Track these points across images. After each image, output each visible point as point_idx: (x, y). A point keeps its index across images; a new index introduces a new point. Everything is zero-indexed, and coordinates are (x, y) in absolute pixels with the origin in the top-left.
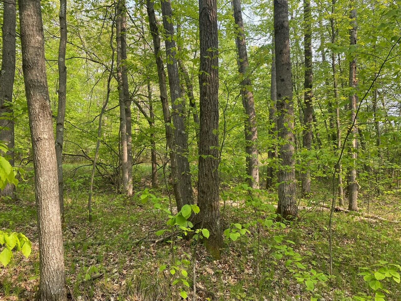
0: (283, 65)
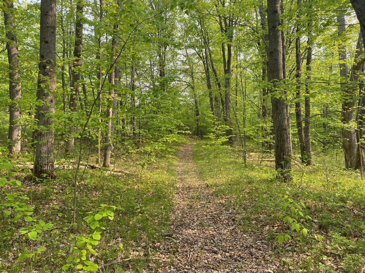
0: (48, 27)
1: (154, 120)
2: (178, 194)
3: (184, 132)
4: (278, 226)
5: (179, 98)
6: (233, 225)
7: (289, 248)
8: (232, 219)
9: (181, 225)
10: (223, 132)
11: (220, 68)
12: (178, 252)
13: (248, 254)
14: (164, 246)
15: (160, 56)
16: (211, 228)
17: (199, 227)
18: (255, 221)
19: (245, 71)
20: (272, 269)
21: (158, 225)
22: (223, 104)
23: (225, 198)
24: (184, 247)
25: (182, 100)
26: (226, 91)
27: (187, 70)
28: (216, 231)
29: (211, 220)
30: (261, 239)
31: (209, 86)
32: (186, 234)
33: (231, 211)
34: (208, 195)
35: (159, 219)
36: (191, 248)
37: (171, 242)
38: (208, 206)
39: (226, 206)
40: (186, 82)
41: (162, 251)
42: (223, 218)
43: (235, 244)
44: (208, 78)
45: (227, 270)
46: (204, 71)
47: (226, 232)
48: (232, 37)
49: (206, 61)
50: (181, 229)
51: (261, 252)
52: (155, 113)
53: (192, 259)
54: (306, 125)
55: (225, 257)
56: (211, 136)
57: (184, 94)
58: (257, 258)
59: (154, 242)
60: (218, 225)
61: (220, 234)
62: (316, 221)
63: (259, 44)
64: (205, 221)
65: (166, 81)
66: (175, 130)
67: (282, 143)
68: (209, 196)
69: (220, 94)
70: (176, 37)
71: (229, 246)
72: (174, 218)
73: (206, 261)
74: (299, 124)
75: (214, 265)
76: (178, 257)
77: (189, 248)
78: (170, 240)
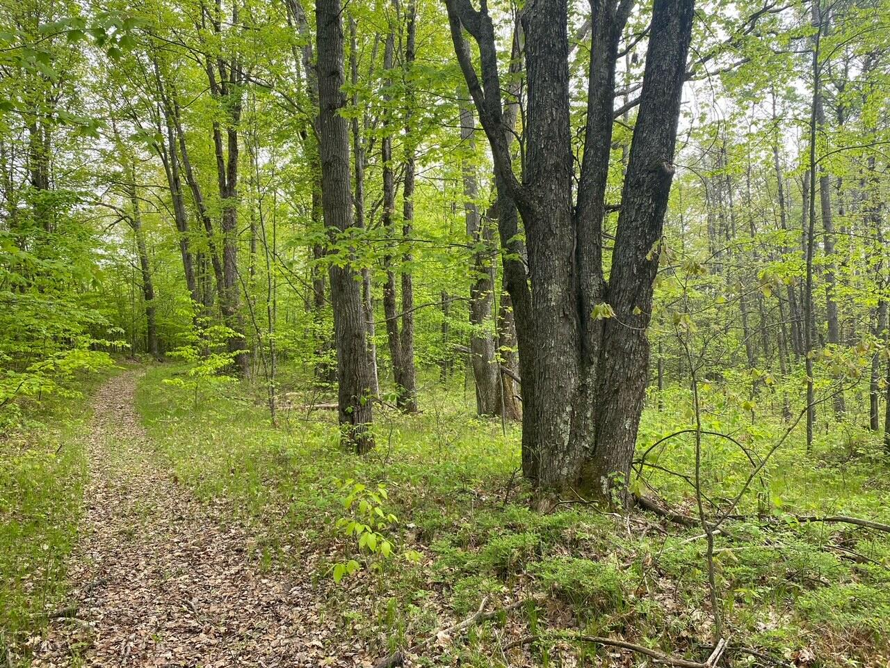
1: (15, 308)
2: (93, 509)
3: (108, 344)
4: (338, 549)
5: (93, 250)
6: (237, 563)
7: (357, 590)
8: (237, 551)
9: (103, 584)
10: (220, 342)
11: (209, 180)
12: (93, 648)
13: (271, 620)
14: (52, 642)
15: (33, 130)
16: (182, 578)
17: (150, 580)
18: (289, 547)
19: (273, 194)
20: (321, 637)
21: (32, 594)
22: (218, 272)
23: (221, 505)
24: (110, 633)
25: (102, 257)
26: (225, 240)
27: (117, 175)
28: (195, 583)
29: (182, 559)
30: (301, 583)
31: (181, 224)
32: (118, 602)
33: (233, 531)
34: (177, 501)
35: (35, 579)
36: (131, 633)
37: (74, 629)
38: (175, 529)
39: (223, 523)
40: (114, 208)
41: (47, 654)
42: (215, 551)
43: (241, 605)
44: (178, 202)
45: (221, 663)
46: (167, 184)
47: (220, 581)
48: (239, 108)
49: (173, 159)
50: (103, 593)
51: (299, 608)
52: (18, 288)
53: (133, 657)
54: (404, 326)
55: (216, 637)
56: (187, 352)
57: (108, 240)
58: (289, 624)
59: (22, 638)
60: (202, 568)
61: (206, 587)
62: (412, 525)
63: (303, 135)
64: (168, 564)
65: (54, 202)
66: (80, 338)
67: (352, 366)
68: (180, 505)
69: (211, 245)
70: (84, 85)
71: (226, 610)
72: (82, 570)
73: (169, 655)
74: (391, 325)
75: (189, 660)
76: (94, 662)
77: (123, 635)
78: (69, 623)
